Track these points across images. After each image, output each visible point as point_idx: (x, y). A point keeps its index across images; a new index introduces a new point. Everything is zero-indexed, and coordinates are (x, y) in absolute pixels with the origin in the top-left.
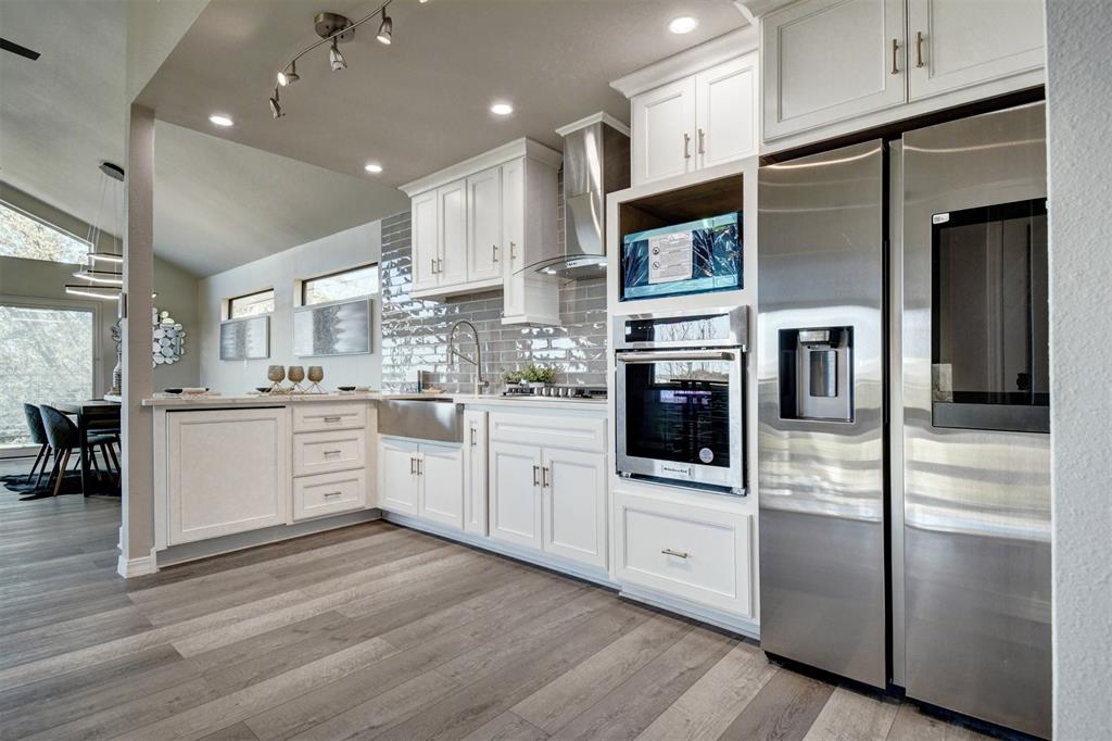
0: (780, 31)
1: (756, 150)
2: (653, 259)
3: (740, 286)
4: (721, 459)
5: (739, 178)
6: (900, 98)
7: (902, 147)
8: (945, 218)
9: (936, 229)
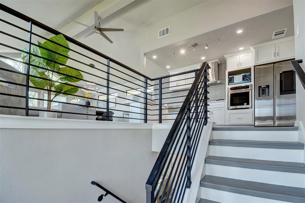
0: (257, 50)
1: (253, 65)
2: (235, 79)
3: (251, 82)
4: (248, 104)
5: (251, 68)
6: (275, 59)
7: (276, 64)
8: (282, 72)
9: (280, 74)
